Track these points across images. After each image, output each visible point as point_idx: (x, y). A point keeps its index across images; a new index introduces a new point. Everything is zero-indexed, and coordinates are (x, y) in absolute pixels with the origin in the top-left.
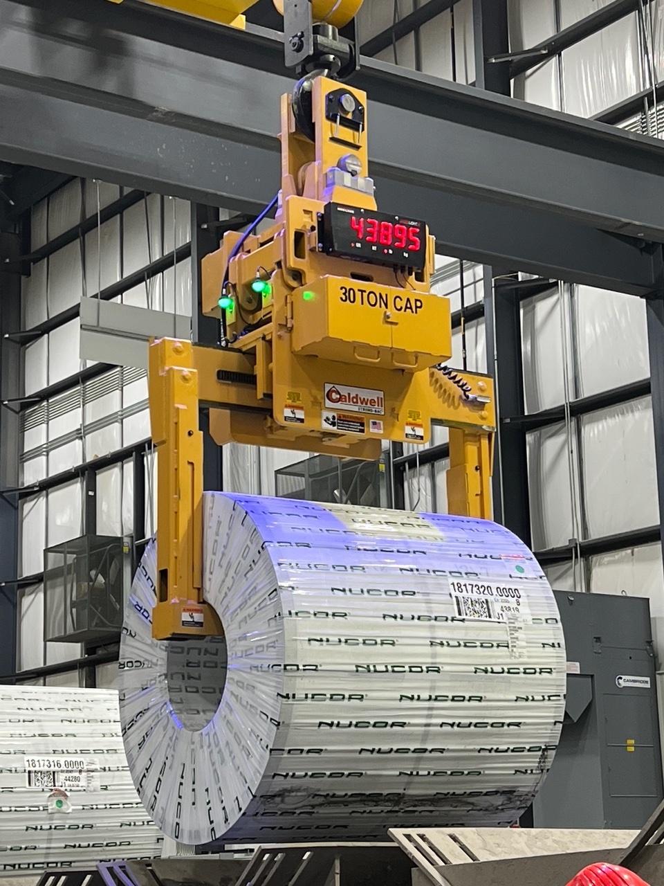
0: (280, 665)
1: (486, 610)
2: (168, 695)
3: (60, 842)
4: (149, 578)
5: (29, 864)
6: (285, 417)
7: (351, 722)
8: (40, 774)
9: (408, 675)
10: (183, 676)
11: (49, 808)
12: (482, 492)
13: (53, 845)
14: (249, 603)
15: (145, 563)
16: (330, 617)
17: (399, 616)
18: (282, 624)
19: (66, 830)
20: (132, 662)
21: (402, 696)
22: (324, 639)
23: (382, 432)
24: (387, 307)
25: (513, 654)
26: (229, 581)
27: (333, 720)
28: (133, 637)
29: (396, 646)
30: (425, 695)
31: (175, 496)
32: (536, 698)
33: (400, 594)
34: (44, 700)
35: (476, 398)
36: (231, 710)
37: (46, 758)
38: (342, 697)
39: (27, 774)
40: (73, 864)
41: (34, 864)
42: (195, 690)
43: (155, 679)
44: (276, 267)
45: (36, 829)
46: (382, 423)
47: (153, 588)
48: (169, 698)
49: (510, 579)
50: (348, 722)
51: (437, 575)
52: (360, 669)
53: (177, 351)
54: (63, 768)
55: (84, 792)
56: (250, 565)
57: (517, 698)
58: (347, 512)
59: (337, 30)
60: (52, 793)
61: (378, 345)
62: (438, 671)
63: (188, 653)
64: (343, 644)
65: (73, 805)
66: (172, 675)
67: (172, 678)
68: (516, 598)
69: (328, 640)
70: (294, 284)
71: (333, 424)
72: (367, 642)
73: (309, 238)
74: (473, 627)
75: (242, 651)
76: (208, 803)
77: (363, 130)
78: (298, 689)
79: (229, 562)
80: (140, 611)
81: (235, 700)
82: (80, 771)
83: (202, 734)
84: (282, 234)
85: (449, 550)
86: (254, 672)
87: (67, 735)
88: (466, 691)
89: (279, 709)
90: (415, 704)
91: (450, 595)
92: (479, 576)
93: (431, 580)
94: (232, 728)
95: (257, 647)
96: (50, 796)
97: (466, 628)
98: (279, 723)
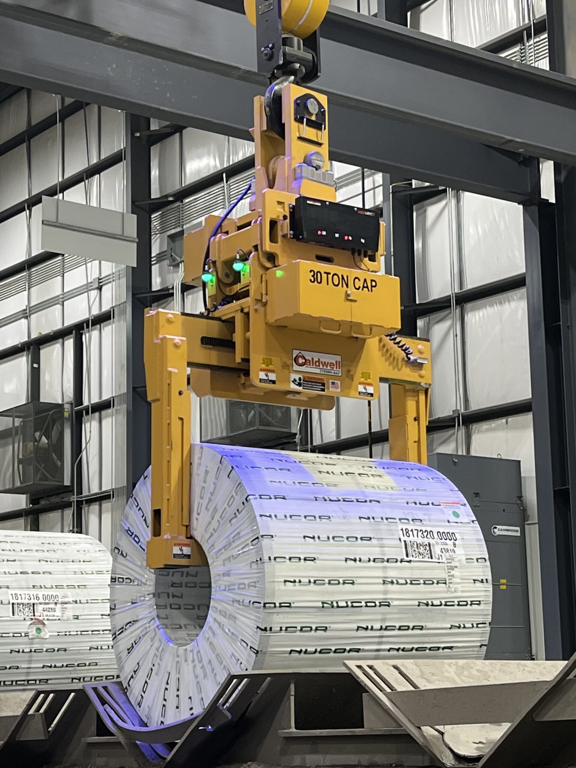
0: (260, 603)
1: (429, 552)
2: (155, 611)
3: (39, 663)
4: (140, 509)
5: (12, 681)
6: (260, 379)
7: (316, 650)
8: (22, 605)
9: (364, 609)
10: (168, 595)
11: (30, 634)
12: (419, 439)
13: (33, 666)
14: (234, 545)
15: (136, 495)
16: (302, 561)
17: (358, 559)
18: (263, 568)
19: (44, 653)
20: (123, 578)
21: (358, 627)
22: (297, 580)
23: (339, 390)
24: (347, 287)
25: (450, 590)
26: (215, 524)
27: (301, 648)
28: (125, 557)
29: (355, 585)
30: (377, 626)
31: (168, 447)
32: (467, 626)
33: (359, 540)
34: (24, 543)
35: (416, 360)
36: (214, 634)
37: (27, 592)
38: (309, 629)
39: (11, 606)
40: (49, 682)
41: (16, 681)
42: (177, 607)
43: (144, 596)
44: (253, 250)
45: (19, 652)
46: (339, 382)
47: (144, 518)
48: (156, 614)
49: (448, 524)
50: (314, 650)
51: (389, 522)
52: (325, 605)
53: (169, 321)
54: (42, 600)
55: (59, 621)
56: (235, 514)
57: (452, 626)
58: (313, 463)
59: (302, 42)
60: (32, 622)
61: (339, 319)
62: (388, 606)
63: (173, 576)
64: (312, 584)
65: (49, 632)
66: (159, 594)
67: (159, 597)
68: (453, 541)
69: (300, 582)
70: (268, 265)
71: (300, 385)
72: (332, 582)
73: (282, 226)
74: (418, 567)
75: (226, 586)
76: (191, 709)
77: (325, 129)
78: (274, 623)
79: (215, 508)
80: (131, 536)
81: (217, 625)
82: (56, 603)
83: (186, 650)
84: (258, 222)
85: (398, 499)
86: (236, 605)
87: (44, 573)
88: (410, 621)
89: (258, 639)
90: (369, 633)
91: (400, 539)
92: (423, 522)
93: (384, 526)
94: (215, 650)
95: (240, 584)
96: (31, 624)
97: (412, 568)
98: (258, 652)
